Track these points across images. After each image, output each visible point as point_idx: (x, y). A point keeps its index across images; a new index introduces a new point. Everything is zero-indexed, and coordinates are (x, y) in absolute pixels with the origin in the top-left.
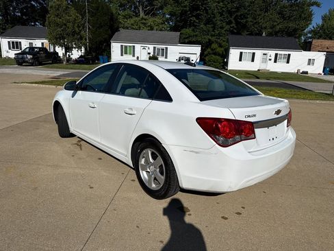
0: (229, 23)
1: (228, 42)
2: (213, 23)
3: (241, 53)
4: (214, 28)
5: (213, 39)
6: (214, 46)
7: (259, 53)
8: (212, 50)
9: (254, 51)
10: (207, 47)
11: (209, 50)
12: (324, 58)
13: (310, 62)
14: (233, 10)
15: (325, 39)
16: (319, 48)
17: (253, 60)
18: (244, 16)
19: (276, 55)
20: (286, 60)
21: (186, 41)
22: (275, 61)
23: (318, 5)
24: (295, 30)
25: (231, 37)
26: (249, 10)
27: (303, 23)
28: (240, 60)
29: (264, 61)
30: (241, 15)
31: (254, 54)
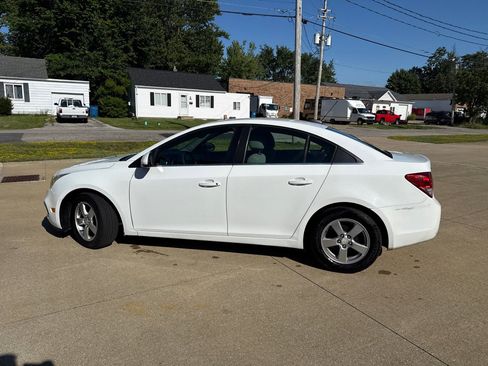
0: (126, 50)
1: (129, 78)
2: (103, 49)
3: (152, 94)
4: (105, 56)
5: (106, 72)
6: (110, 83)
7: (176, 94)
8: (107, 88)
9: (169, 92)
10: (98, 84)
11: (101, 88)
12: (249, 100)
13: (236, 106)
14: (130, 32)
15: (235, 77)
16: (237, 89)
17: (169, 104)
18: (146, 43)
19: (197, 97)
20: (209, 104)
21: (62, 74)
22: (198, 106)
23: (226, 37)
24: (208, 65)
25: (132, 71)
26: (151, 35)
27: (215, 57)
28: (152, 104)
29: (185, 105)
30: (141, 41)
31: (169, 95)
